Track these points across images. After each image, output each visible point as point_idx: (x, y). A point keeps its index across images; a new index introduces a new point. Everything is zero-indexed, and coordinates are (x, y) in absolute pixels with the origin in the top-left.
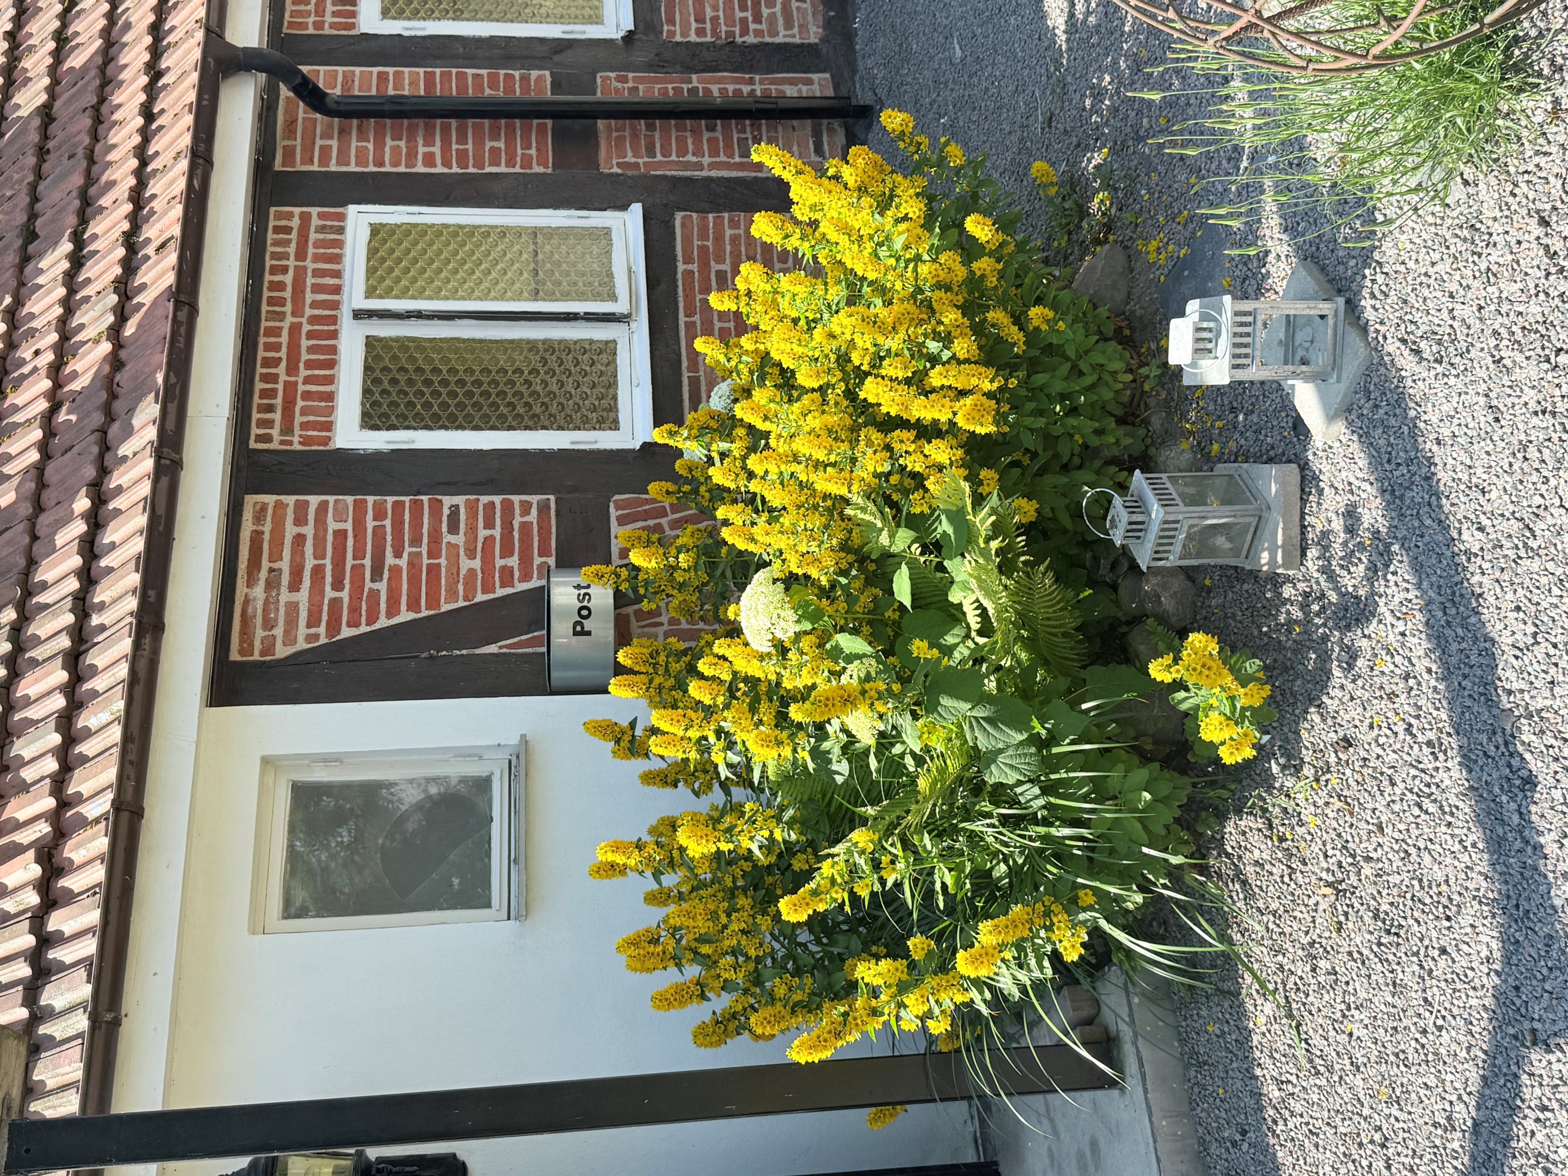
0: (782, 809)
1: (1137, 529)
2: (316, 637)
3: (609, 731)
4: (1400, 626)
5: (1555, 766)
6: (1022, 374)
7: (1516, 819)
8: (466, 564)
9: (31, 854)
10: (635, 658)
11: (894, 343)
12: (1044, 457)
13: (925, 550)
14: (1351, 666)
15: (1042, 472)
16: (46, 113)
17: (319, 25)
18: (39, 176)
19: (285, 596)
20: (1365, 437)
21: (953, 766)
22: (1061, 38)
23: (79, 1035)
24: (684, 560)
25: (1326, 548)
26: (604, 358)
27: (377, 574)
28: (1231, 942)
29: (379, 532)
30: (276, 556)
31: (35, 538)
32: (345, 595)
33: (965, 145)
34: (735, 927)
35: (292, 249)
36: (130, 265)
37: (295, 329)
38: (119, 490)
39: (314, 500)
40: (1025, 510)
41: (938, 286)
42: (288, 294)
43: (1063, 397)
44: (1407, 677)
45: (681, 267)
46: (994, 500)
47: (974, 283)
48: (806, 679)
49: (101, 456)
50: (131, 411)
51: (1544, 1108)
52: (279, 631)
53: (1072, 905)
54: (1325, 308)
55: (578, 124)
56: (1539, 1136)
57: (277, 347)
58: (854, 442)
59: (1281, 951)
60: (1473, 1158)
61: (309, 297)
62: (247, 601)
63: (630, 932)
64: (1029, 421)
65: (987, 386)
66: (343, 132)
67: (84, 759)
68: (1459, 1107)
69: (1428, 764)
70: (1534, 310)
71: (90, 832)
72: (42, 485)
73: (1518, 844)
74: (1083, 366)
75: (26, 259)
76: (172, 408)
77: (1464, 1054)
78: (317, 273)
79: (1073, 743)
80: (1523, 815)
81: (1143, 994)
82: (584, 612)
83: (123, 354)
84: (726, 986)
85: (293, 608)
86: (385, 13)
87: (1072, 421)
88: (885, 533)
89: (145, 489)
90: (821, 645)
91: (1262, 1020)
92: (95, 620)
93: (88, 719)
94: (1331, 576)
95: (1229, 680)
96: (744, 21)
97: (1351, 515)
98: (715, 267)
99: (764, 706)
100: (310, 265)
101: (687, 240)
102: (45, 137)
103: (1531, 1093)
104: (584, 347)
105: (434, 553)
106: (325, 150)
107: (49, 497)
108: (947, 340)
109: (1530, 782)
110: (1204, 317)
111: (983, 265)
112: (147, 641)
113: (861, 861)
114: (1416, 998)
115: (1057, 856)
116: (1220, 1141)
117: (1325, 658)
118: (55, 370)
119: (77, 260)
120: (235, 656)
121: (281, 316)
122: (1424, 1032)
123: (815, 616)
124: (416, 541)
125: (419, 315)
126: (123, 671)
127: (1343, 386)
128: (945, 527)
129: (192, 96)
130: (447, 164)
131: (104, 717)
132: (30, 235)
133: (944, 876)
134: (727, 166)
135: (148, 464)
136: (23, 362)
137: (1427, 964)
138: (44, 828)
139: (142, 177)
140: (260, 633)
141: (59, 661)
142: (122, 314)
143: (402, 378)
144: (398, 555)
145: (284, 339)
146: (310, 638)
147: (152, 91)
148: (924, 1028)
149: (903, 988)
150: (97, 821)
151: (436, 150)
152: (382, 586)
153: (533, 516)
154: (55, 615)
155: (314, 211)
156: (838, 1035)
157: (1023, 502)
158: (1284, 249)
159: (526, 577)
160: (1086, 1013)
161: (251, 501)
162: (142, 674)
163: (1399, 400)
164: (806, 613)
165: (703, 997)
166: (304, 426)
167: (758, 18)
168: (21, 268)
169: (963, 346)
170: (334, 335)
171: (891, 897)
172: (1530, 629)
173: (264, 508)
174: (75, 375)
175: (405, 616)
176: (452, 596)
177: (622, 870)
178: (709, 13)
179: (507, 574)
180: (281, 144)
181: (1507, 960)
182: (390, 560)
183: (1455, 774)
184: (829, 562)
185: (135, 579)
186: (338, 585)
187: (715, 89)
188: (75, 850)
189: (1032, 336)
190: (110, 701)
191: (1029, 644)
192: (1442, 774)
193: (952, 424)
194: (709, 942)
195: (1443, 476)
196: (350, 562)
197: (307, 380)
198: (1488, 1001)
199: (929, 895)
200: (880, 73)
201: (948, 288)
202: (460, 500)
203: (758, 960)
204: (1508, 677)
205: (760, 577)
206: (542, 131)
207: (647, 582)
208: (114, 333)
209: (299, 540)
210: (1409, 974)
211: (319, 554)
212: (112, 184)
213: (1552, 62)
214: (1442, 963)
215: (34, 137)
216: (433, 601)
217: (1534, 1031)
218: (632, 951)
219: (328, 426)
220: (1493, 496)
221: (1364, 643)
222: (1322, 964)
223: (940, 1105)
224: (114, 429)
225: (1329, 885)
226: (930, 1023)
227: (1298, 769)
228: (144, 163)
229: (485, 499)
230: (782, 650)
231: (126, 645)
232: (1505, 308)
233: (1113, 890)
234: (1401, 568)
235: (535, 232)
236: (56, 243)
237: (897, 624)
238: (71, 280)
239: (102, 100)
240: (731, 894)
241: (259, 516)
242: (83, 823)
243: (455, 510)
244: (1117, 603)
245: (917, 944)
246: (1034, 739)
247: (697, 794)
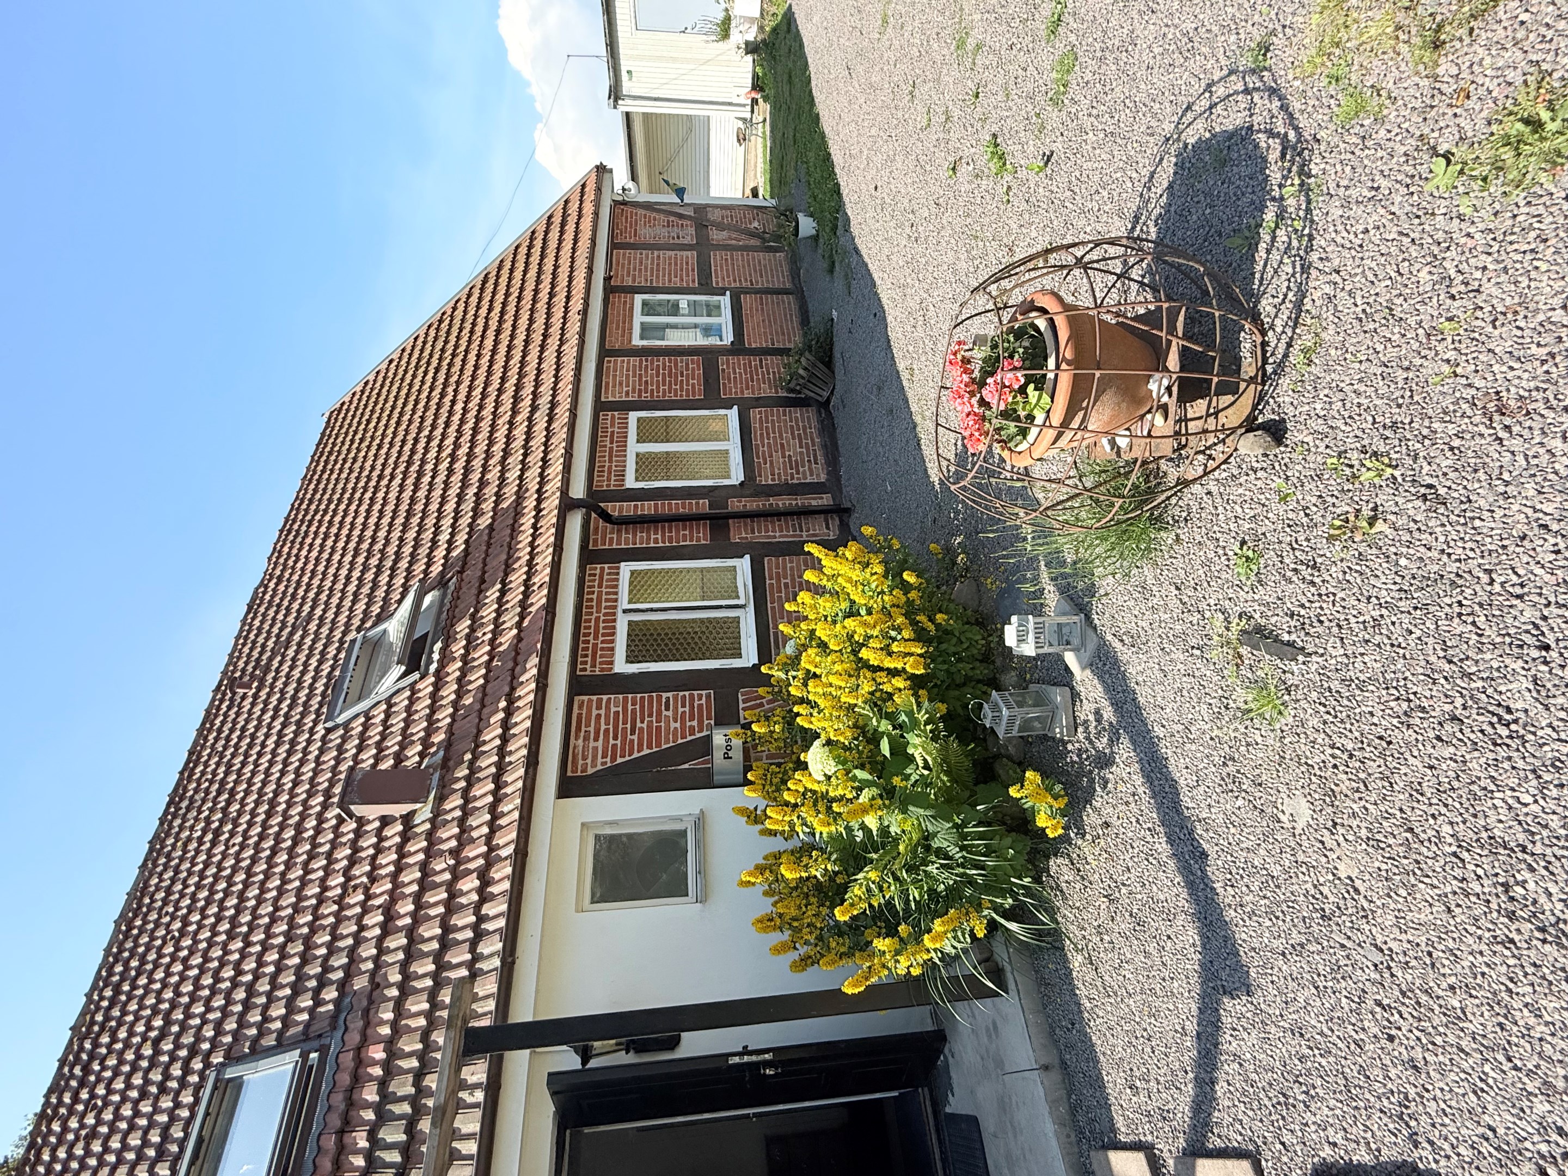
0: (831, 854)
1: (997, 719)
2: (606, 763)
3: (742, 811)
4: (1128, 770)
5: (1216, 848)
6: (935, 644)
7: (1199, 873)
8: (673, 725)
9: (475, 875)
10: (756, 777)
11: (875, 632)
12: (948, 681)
13: (895, 728)
14: (1105, 787)
15: (948, 688)
16: (491, 527)
17: (608, 486)
18: (487, 555)
19: (592, 744)
20: (1101, 679)
21: (915, 837)
22: (937, 487)
23: (496, 969)
24: (778, 728)
25: (1087, 728)
26: (735, 625)
27: (633, 733)
28: (1058, 923)
29: (634, 711)
30: (588, 725)
31: (481, 720)
32: (619, 742)
33: (898, 538)
34: (810, 913)
35: (596, 584)
36: (526, 594)
37: (597, 619)
38: (520, 698)
39: (605, 697)
40: (943, 708)
41: (893, 606)
42: (594, 603)
43: (954, 654)
44: (1134, 795)
45: (768, 582)
46: (926, 704)
47: (909, 603)
48: (840, 792)
49: (512, 681)
50: (526, 661)
51: (1234, 1029)
52: (589, 761)
53: (979, 907)
54: (1076, 619)
55: (721, 522)
56: (1234, 1044)
57: (589, 627)
58: (858, 677)
59: (1083, 929)
60: (1199, 1053)
61: (604, 604)
62: (575, 747)
63: (758, 915)
64: (940, 666)
65: (919, 651)
66: (619, 531)
67: (501, 827)
68: (1188, 1023)
69: (1149, 839)
70: (1178, 627)
71: (503, 864)
72: (485, 695)
73: (1202, 886)
74: (963, 639)
75: (480, 591)
76: (544, 660)
77: (1186, 994)
78: (607, 593)
79: (974, 826)
80: (1203, 872)
81: (1015, 949)
82: (729, 748)
83: (522, 634)
84: (806, 943)
85: (596, 749)
86: (637, 480)
87: (960, 665)
88: (874, 720)
89: (531, 697)
90: (847, 774)
91: (1077, 964)
92: (507, 759)
93: (504, 808)
94: (1091, 742)
95: (1050, 800)
96: (792, 474)
97: (1097, 713)
98: (783, 581)
99: (820, 804)
100: (604, 590)
101: (770, 569)
102: (490, 537)
103: (1227, 1020)
104: (725, 620)
105: (658, 721)
106: (611, 539)
107: (488, 700)
108: (899, 630)
109: (1204, 855)
110: (1020, 625)
111: (913, 595)
112: (531, 770)
113: (873, 886)
114: (1158, 961)
115: (970, 883)
116: (1061, 1027)
117: (1092, 781)
118: (492, 642)
119: (503, 592)
120: (569, 774)
121: (592, 614)
122: (1164, 979)
123: (843, 763)
124: (650, 715)
125: (652, 610)
126: (520, 784)
127: (1088, 654)
128: (903, 717)
129: (554, 520)
130: (664, 542)
131: (511, 807)
132: (483, 581)
133: (914, 893)
134: (787, 536)
135: (533, 686)
136: (478, 638)
137: (1162, 943)
138: (481, 861)
139: (532, 555)
140: (581, 762)
141: (490, 779)
142: (522, 617)
143: (644, 639)
144: (642, 722)
145: (593, 624)
146: (603, 764)
147: (537, 518)
148: (909, 972)
149: (898, 953)
150: (506, 858)
151: (659, 536)
152: (635, 737)
153: (703, 701)
154: (490, 757)
155: (606, 566)
156: (867, 979)
157: (940, 704)
158: (1052, 588)
159: (701, 731)
160: (985, 956)
161: (577, 698)
162: (528, 786)
163: (1116, 662)
164: (840, 761)
165: (795, 948)
166: (601, 663)
167: (798, 473)
168: (478, 596)
169: (906, 634)
170: (614, 621)
171: (889, 904)
172: (1195, 778)
173: (583, 702)
174: (501, 644)
175: (646, 751)
176: (667, 742)
177: (753, 884)
178: (776, 471)
179: (692, 729)
180: (592, 537)
181: (1204, 946)
182: (639, 725)
183: (1164, 845)
184: (849, 734)
185: (526, 740)
186: (615, 738)
187: (780, 503)
188: (496, 874)
189: (938, 626)
190: (513, 799)
191: (947, 773)
192: (1157, 845)
193: (904, 669)
194: (797, 920)
195: (1141, 700)
196: (621, 726)
197: (603, 642)
198: (1196, 967)
199: (907, 902)
200: (853, 494)
201: (898, 606)
202: (670, 694)
203: (822, 929)
204: (1186, 801)
205: (817, 743)
206: (705, 525)
207: (760, 738)
208: (519, 625)
209: (599, 716)
210: (1152, 948)
211: (607, 723)
212: (519, 558)
213: (1173, 518)
214: (1169, 943)
215: (486, 538)
216: (658, 745)
217: (1223, 986)
218: (759, 925)
219: (612, 663)
220: (1168, 711)
221: (1111, 776)
222: (1105, 937)
223: (917, 1008)
224: (518, 669)
225: (1105, 896)
226: (912, 969)
227: (1083, 836)
228: (533, 549)
229: (681, 694)
230: (829, 778)
231: (522, 772)
232: (1163, 625)
233: (998, 900)
234: (1125, 741)
235: (702, 570)
236: (494, 585)
237: (883, 763)
238: (500, 601)
239: (515, 521)
240: (807, 896)
241: (580, 707)
242: (501, 859)
243: (668, 699)
244: (987, 749)
245: (903, 929)
246: (956, 826)
247: (786, 839)
